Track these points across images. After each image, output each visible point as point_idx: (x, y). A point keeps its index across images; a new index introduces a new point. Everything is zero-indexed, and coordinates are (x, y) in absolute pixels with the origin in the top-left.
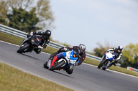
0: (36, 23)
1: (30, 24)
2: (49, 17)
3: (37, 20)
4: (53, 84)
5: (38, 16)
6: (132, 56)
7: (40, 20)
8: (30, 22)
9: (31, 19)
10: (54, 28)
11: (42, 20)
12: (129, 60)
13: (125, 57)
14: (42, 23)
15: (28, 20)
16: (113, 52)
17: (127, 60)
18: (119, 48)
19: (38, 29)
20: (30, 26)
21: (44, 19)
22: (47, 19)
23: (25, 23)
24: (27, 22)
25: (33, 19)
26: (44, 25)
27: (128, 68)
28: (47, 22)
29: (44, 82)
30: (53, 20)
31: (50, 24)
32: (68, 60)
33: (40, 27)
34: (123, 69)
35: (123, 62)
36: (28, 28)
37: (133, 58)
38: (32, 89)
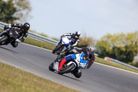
0: (13, 13)
1: (7, 14)
2: (26, 7)
3: (15, 10)
4: (30, 74)
5: (15, 6)
6: (110, 46)
7: (17, 9)
8: (8, 12)
9: (8, 9)
10: (31, 17)
11: (20, 10)
12: (107, 50)
13: (103, 47)
14: (19, 13)
15: (6, 10)
16: (70, 37)
17: (105, 50)
18: (77, 34)
19: (16, 19)
20: (7, 16)
21: (21, 9)
22: (24, 9)
23: (3, 13)
24: (5, 12)
25: (11, 9)
26: (22, 15)
27: (106, 59)
28: (24, 12)
29: (22, 73)
30: (30, 9)
31: (27, 13)
32: (78, 63)
33: (17, 17)
34: (101, 59)
35: (100, 52)
36: (6, 18)
37: (111, 48)
38: (10, 80)
